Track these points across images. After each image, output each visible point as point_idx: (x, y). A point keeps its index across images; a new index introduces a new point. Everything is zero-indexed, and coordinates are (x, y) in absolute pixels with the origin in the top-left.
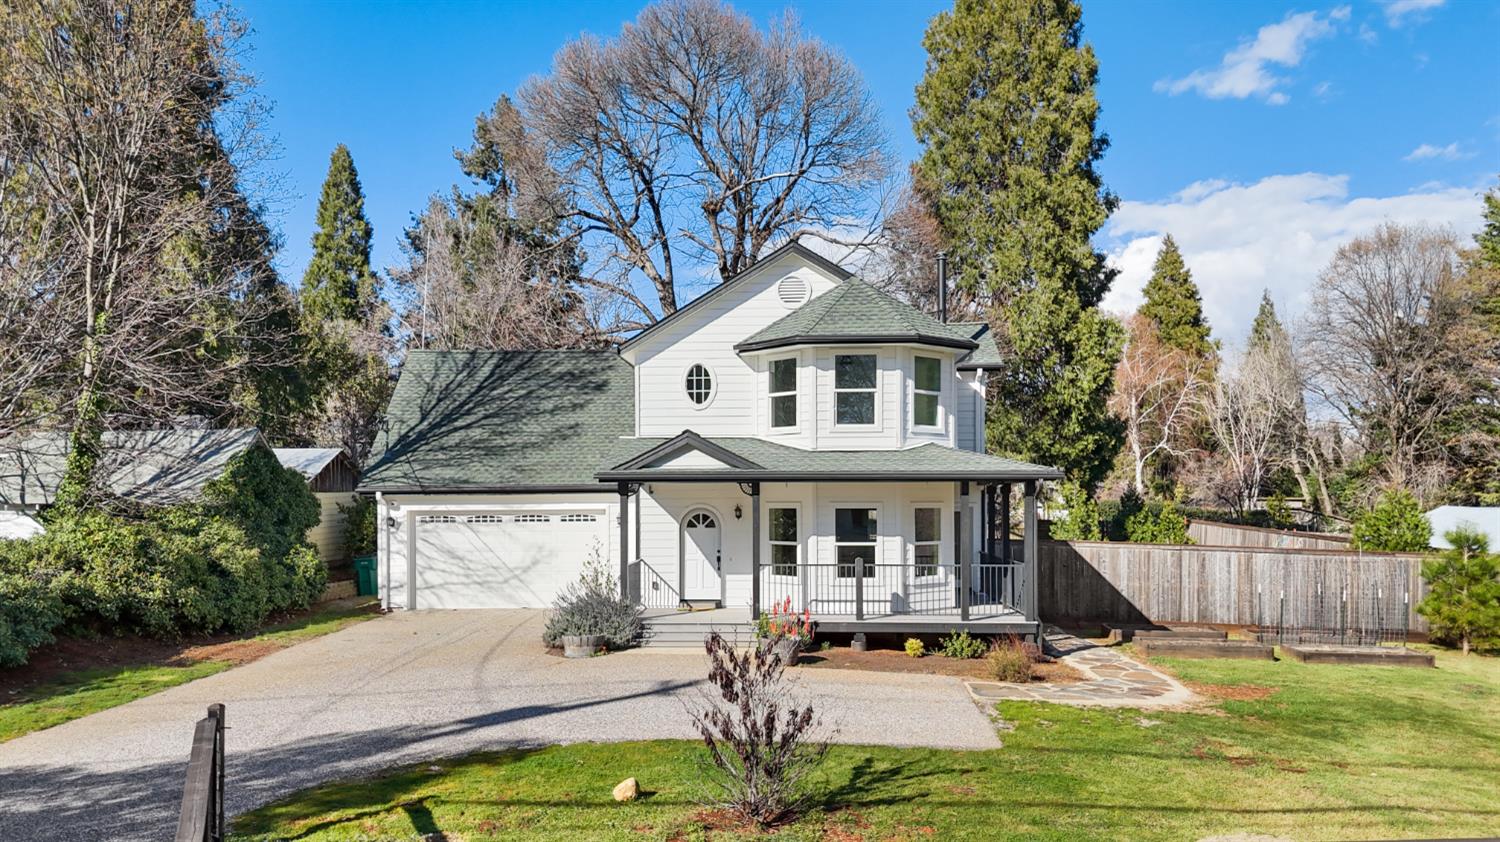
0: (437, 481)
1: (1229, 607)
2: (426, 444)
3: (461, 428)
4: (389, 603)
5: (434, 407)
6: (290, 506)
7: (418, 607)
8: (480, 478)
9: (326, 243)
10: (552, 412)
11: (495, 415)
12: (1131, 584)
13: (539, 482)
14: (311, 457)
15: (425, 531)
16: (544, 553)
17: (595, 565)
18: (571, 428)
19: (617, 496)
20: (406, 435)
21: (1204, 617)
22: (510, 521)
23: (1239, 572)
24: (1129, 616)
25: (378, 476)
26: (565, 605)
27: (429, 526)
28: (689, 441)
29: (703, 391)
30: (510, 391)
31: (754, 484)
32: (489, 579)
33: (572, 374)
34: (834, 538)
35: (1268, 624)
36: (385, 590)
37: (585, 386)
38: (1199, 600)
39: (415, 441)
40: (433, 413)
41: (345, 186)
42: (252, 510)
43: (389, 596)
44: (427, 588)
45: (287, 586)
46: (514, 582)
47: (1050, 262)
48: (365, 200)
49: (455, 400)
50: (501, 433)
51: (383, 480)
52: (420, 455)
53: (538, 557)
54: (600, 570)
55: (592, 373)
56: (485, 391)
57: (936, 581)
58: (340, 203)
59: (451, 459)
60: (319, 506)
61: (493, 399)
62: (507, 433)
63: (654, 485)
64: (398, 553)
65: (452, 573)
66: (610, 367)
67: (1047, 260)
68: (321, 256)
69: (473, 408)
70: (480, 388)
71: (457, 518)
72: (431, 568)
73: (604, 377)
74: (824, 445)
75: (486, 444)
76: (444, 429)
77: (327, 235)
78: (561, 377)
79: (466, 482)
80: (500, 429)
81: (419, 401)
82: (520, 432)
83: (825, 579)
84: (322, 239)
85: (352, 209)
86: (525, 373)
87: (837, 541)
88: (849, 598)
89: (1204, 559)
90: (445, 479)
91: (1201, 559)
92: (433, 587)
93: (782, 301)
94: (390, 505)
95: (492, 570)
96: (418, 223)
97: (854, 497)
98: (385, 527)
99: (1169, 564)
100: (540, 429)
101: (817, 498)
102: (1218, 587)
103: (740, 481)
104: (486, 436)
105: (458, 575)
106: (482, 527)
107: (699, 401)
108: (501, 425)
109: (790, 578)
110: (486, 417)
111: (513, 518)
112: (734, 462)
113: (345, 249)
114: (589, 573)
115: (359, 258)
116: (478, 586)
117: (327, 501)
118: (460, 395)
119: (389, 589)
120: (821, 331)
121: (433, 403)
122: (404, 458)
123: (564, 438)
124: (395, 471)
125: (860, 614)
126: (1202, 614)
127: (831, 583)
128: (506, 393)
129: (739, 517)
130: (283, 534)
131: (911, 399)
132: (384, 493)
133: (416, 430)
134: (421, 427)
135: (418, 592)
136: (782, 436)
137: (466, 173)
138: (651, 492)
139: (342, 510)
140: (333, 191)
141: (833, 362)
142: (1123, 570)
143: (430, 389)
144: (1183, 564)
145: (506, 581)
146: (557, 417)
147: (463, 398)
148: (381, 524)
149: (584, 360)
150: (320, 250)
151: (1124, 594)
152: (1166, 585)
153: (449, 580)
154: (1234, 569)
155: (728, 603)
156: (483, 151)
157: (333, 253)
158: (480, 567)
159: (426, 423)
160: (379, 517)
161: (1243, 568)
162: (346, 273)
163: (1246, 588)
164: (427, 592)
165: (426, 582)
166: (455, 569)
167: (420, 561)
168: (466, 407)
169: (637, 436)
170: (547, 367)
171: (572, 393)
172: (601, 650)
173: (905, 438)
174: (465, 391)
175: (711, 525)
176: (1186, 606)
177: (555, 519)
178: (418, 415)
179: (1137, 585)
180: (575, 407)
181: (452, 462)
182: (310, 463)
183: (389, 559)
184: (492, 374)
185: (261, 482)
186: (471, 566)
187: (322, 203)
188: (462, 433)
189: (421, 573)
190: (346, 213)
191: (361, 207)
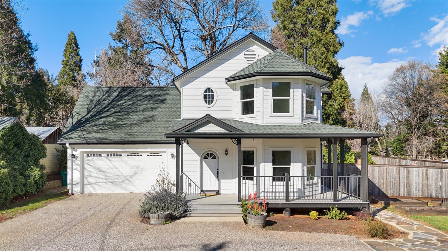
0: (93, 139)
1: (419, 190)
2: (89, 123)
3: (104, 117)
4: (72, 191)
5: (93, 108)
6: (31, 149)
7: (85, 192)
8: (112, 138)
9: (66, 63)
10: (143, 111)
11: (119, 112)
12: (380, 181)
13: (137, 139)
14: (45, 130)
15: (88, 160)
16: (140, 169)
17: (163, 176)
18: (151, 117)
19: (175, 145)
20: (81, 120)
21: (409, 194)
22: (125, 156)
23: (423, 176)
24: (379, 194)
25: (68, 137)
26: (150, 196)
27: (90, 158)
28: (208, 119)
29: (211, 99)
30: (125, 102)
31: (238, 139)
32: (116, 180)
33: (151, 96)
34: (272, 164)
35: (434, 197)
36: (70, 186)
37: (156, 101)
38: (407, 187)
39: (85, 122)
40: (93, 111)
41: (73, 45)
42: (12, 151)
43: (72, 188)
44: (89, 184)
45: (24, 185)
46: (127, 182)
47: (323, 63)
48: (80, 50)
49: (102, 106)
50: (121, 119)
51: (69, 138)
52: (86, 128)
53: (137, 171)
54: (165, 178)
55: (159, 96)
56: (115, 102)
57: (314, 183)
58: (71, 50)
59: (99, 130)
60: (46, 149)
61: (118, 105)
62: (124, 119)
63: (189, 139)
64: (76, 169)
65: (99, 178)
66: (167, 94)
67: (322, 62)
68: (65, 67)
69: (109, 109)
70: (113, 101)
71: (102, 155)
72: (91, 176)
73: (165, 97)
74: (267, 122)
75: (115, 123)
76: (97, 117)
77: (66, 61)
78: (147, 97)
79: (106, 139)
80: (121, 117)
81: (87, 106)
82: (129, 119)
83: (268, 182)
84: (65, 62)
85: (75, 52)
86: (131, 96)
87: (273, 165)
88: (282, 191)
89: (409, 171)
90: (97, 138)
91: (407, 171)
92: (91, 184)
93: (246, 60)
94: (73, 149)
95: (117, 177)
96: (98, 58)
97: (281, 145)
98: (71, 158)
99: (395, 173)
100: (138, 117)
101: (264, 146)
102: (414, 182)
103: (232, 137)
104: (115, 120)
105: (102, 179)
106: (113, 158)
107: (209, 103)
108: (121, 116)
109: (250, 181)
110: (115, 113)
111: (126, 154)
112: (230, 129)
113: (73, 65)
114: (161, 179)
115: (78, 68)
116: (111, 183)
117: (50, 148)
118: (104, 104)
119: (72, 185)
120: (267, 70)
121: (93, 107)
122: (80, 129)
123: (148, 121)
124: (75, 134)
125: (287, 199)
126: (408, 193)
127: (271, 184)
128: (124, 103)
129: (227, 154)
130: (27, 162)
131: (305, 102)
132: (70, 144)
133: (85, 118)
134: (87, 116)
135: (85, 186)
136: (248, 119)
137: (113, 40)
138: (188, 143)
139: (58, 151)
140: (69, 46)
141: (271, 85)
142: (377, 175)
143: (92, 101)
144: (401, 173)
145: (123, 181)
146: (145, 113)
147: (105, 105)
148: (69, 157)
149: (156, 90)
150: (64, 65)
151: (377, 185)
152: (394, 181)
153: (98, 181)
154: (421, 175)
155: (222, 192)
156: (119, 32)
157: (69, 67)
158: (112, 175)
159: (89, 115)
160: (68, 154)
161: (424, 174)
162: (73, 73)
163: (425, 182)
164: (89, 186)
165: (88, 182)
166: (101, 176)
167: (86, 173)
168: (107, 109)
169: (182, 118)
170: (141, 93)
171: (151, 104)
172: (168, 220)
173: (303, 119)
174: (106, 103)
175: (214, 158)
176: (402, 190)
177: (145, 155)
178: (86, 112)
179: (382, 181)
180: (152, 109)
181: (100, 131)
182: (43, 132)
183: (72, 172)
184: (118, 95)
185: (17, 139)
186: (108, 175)
187: (65, 50)
188: (105, 119)
189: (86, 178)
190: (73, 54)
191: (78, 52)
